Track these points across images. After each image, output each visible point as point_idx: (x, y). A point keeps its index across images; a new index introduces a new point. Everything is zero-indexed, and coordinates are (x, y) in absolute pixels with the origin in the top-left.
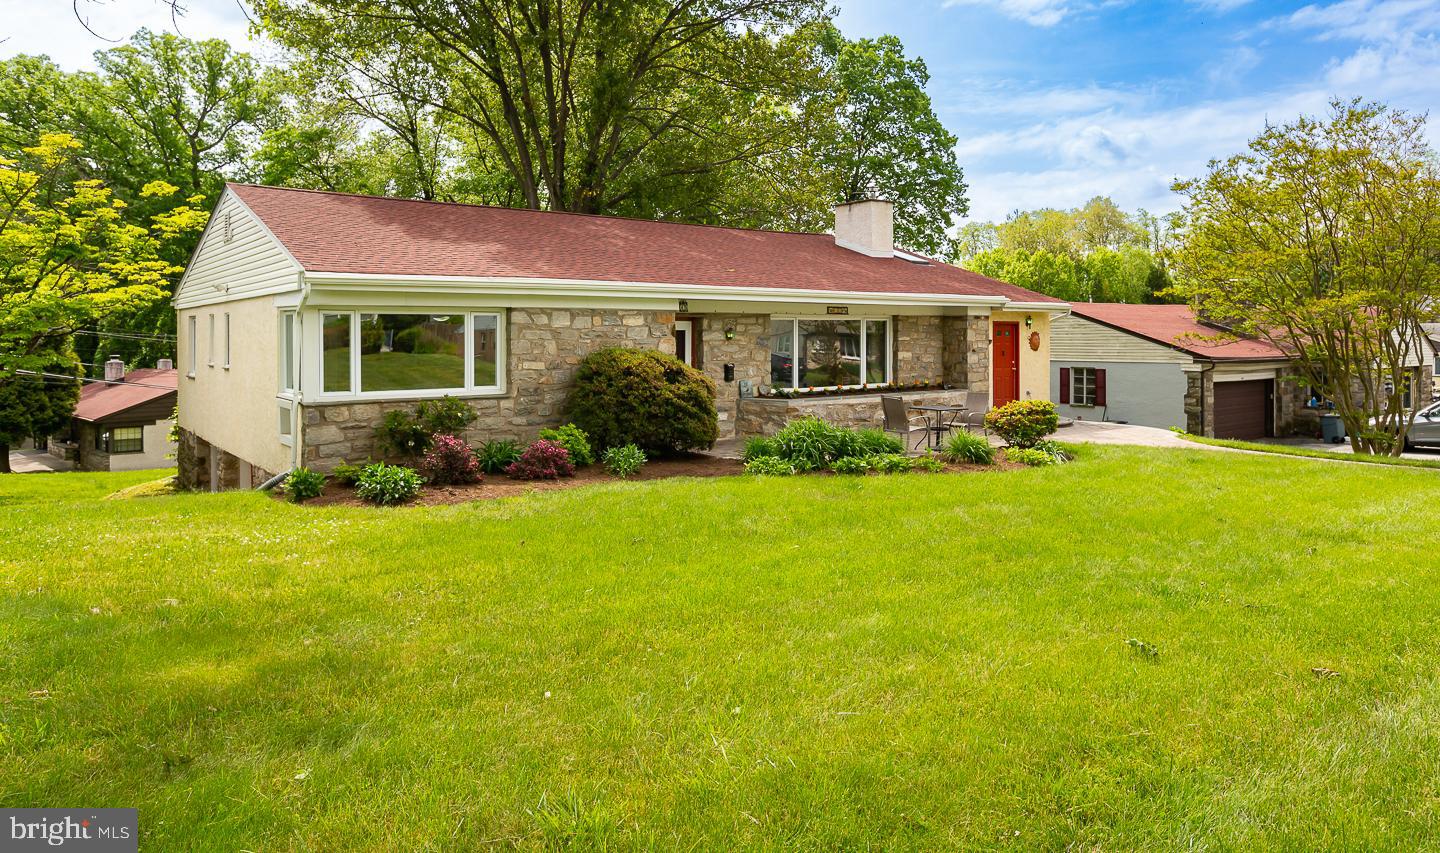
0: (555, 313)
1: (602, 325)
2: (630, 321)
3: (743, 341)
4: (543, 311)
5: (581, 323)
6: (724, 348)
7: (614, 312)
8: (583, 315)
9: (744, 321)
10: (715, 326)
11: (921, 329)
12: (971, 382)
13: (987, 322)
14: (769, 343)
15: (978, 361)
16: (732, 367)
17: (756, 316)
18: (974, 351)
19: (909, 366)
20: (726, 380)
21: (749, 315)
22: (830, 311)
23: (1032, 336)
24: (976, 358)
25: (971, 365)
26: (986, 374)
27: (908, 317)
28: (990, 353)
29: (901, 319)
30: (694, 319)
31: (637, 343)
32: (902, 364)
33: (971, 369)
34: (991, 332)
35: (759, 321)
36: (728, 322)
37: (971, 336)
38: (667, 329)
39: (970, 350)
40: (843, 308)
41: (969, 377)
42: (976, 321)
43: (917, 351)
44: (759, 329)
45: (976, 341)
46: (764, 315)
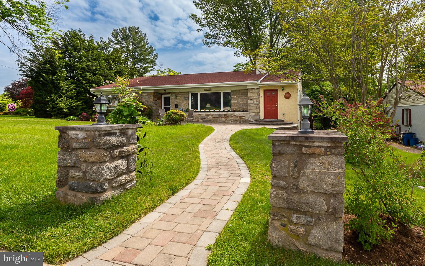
6: (175, 100)
9: (180, 94)
10: (173, 95)
11: (241, 93)
12: (250, 109)
13: (258, 90)
14: (188, 99)
15: (254, 103)
16: (177, 104)
17: (184, 92)
18: (251, 99)
19: (236, 105)
20: (176, 107)
21: (182, 92)
22: (205, 90)
23: (286, 94)
24: (252, 102)
25: (250, 104)
26: (258, 107)
27: (235, 90)
28: (262, 100)
29: (233, 91)
30: (170, 94)
31: (145, 99)
32: (233, 104)
33: (250, 105)
34: (262, 93)
35: (185, 93)
36: (177, 94)
37: (249, 95)
38: (152, 96)
39: (249, 99)
40: (210, 89)
41: (249, 107)
42: (252, 90)
43: (239, 100)
44: (185, 96)
45: (252, 96)
46: (186, 92)
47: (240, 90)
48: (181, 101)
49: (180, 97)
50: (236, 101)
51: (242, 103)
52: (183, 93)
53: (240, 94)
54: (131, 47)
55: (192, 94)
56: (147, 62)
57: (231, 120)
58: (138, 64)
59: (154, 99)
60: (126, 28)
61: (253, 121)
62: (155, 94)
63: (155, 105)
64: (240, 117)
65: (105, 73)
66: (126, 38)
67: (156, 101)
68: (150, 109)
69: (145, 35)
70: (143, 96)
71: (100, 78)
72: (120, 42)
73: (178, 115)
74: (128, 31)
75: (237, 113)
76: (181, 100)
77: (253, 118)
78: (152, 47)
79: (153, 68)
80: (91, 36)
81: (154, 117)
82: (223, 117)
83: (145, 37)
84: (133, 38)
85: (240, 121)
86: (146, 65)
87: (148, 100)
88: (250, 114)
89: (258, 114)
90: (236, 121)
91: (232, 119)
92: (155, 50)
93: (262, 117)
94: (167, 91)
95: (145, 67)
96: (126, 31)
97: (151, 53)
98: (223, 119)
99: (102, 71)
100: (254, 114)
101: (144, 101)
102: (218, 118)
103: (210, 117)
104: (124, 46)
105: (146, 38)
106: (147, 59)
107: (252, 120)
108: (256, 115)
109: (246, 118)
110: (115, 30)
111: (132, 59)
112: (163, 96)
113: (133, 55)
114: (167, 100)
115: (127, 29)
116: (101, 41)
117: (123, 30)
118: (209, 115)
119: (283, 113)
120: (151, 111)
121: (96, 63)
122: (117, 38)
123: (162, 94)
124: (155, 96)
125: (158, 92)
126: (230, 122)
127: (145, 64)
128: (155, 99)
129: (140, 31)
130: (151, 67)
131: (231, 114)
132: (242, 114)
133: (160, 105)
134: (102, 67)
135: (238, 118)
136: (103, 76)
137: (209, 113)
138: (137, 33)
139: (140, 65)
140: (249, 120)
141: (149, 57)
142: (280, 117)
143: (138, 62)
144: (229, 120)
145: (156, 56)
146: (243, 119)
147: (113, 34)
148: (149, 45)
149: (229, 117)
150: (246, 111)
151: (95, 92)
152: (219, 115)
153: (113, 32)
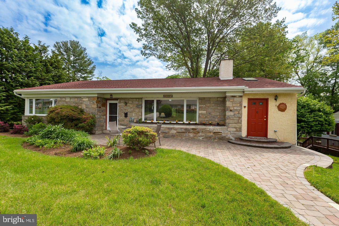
0: (66, 98)
1: (77, 100)
2: (84, 100)
3: (131, 106)
4: (64, 97)
5: (72, 100)
6: (125, 108)
7: (80, 97)
8: (73, 98)
9: (131, 100)
10: (121, 101)
11: (212, 102)
12: (229, 124)
13: (240, 99)
14: (141, 107)
15: (234, 115)
16: (127, 113)
17: (136, 98)
18: (231, 110)
19: (205, 116)
20: (125, 117)
21: (133, 98)
22: (165, 96)
23: (280, 105)
24: (232, 113)
25: (229, 116)
26: (239, 121)
27: (204, 98)
28: (245, 112)
29: (200, 99)
30: (117, 100)
31: (86, 105)
32: (201, 115)
33: (229, 118)
34: (245, 103)
35: (137, 100)
36: (126, 100)
37: (228, 104)
38: (95, 101)
39: (228, 110)
40: (170, 95)
41: (227, 121)
42: (232, 98)
43: (210, 110)
44: (137, 103)
45: (233, 106)
46: (139, 98)
47: (210, 98)
48: (132, 110)
49: (131, 104)
50: (205, 112)
51: (213, 114)
52: (135, 100)
53: (210, 103)
54: (72, 59)
55: (145, 101)
56: (86, 73)
57: (202, 136)
58: (78, 74)
59: (97, 105)
60: (67, 41)
61: (233, 139)
62: (99, 99)
63: (99, 113)
64: (215, 133)
65: (42, 76)
66: (67, 50)
67: (100, 107)
68: (92, 118)
69: (85, 49)
70: (84, 101)
71: (34, 81)
72: (62, 53)
73: (147, 136)
74: (69, 45)
75: (211, 127)
76: (131, 108)
77: (232, 135)
78: (91, 60)
79: (91, 78)
80: (26, 37)
81: (97, 128)
82: (191, 132)
83: (84, 51)
84: (74, 51)
85: (215, 139)
86: (86, 75)
87: (90, 106)
88: (229, 129)
89: (240, 130)
90: (209, 138)
91: (203, 134)
92: (93, 63)
93: (244, 133)
94: (114, 97)
95: (84, 76)
96: (67, 44)
97: (89, 65)
98: (191, 135)
99: (38, 74)
100: (235, 130)
101: (85, 107)
102: (184, 132)
103: (174, 132)
104: (66, 57)
105: (86, 52)
106: (86, 70)
107: (231, 138)
108: (237, 131)
109: (223, 135)
110: (57, 43)
111: (73, 70)
112: (109, 102)
113: (73, 65)
114: (113, 108)
115: (69, 43)
116: (39, 45)
117: (65, 44)
118: (171, 129)
119: (276, 130)
120: (94, 121)
121: (30, 65)
122: (59, 50)
123: (107, 100)
124: (99, 101)
125: (102, 96)
126: (201, 138)
127: (84, 74)
128: (99, 105)
129: (80, 45)
130: (89, 77)
131: (203, 129)
132: (218, 129)
133: (105, 113)
134: (38, 70)
135: (212, 134)
136: (40, 79)
137: (171, 126)
138: (78, 47)
139: (80, 75)
140: (228, 137)
141: (88, 69)
142: (271, 135)
143: (78, 72)
144: (199, 137)
145: (94, 67)
146: (219, 136)
147: (55, 46)
148: (88, 58)
149: (199, 132)
150: (224, 125)
151: (20, 95)
152: (186, 129)
153: (55, 44)
